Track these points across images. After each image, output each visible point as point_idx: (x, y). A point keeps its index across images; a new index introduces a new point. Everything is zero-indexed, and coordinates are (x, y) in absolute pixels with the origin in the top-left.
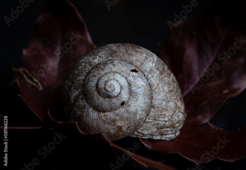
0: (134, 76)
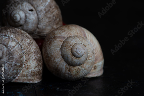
0: (29, 14)
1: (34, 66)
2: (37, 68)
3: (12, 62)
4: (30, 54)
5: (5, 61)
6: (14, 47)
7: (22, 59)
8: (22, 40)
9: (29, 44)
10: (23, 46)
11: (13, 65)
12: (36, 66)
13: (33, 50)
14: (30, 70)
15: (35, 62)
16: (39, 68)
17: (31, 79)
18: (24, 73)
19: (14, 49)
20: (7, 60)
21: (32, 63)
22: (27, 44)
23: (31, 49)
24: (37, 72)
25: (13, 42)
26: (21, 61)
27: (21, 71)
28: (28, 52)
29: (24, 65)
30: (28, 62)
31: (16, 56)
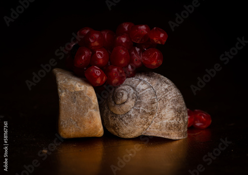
1: (171, 117)
2: (175, 120)
3: (139, 107)
4: (166, 101)
5: (131, 105)
6: (143, 90)
7: (154, 105)
8: (158, 85)
9: (166, 89)
10: (157, 92)
11: (141, 111)
12: (174, 116)
13: (170, 97)
14: (165, 121)
15: (172, 111)
16: (178, 121)
17: (167, 133)
18: (157, 124)
19: (143, 92)
20: (134, 104)
21: (167, 113)
22: (163, 90)
23: (168, 96)
24: (175, 125)
25: (144, 85)
26: (152, 108)
27: (154, 122)
28: (163, 99)
29: (157, 114)
30: (163, 111)
31: (146, 100)
